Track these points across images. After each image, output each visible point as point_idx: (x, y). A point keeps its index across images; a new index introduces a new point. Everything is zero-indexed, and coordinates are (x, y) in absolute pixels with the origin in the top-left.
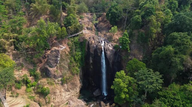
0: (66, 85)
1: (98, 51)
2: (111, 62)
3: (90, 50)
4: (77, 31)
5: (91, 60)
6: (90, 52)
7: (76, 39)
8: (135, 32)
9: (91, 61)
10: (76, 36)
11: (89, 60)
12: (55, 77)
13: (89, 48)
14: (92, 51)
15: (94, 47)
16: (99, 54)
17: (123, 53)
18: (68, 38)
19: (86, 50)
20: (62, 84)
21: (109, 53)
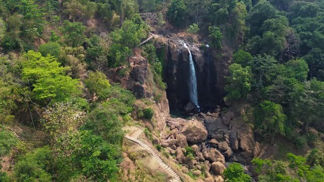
0: (159, 104)
1: (184, 56)
2: (201, 65)
3: (173, 56)
5: (175, 69)
6: (171, 59)
9: (175, 71)
10: (146, 43)
11: (172, 69)
12: (148, 95)
13: (170, 54)
14: (174, 58)
15: (177, 52)
16: (185, 60)
17: (214, 52)
18: (139, 47)
19: (166, 58)
20: (157, 103)
21: (199, 55)
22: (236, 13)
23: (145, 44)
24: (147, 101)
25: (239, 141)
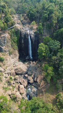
1: (26, 36)
2: (34, 41)
4: (12, 25)
7: (13, 30)
8: (45, 23)
9: (23, 42)
11: (21, 41)
12: (5, 51)
13: (21, 34)
14: (23, 36)
15: (23, 33)
16: (27, 38)
17: (40, 35)
18: (8, 30)
19: (20, 36)
20: (10, 55)
21: (32, 36)
22: (52, 17)
23: (11, 29)
24: (4, 54)
25: (37, 78)
